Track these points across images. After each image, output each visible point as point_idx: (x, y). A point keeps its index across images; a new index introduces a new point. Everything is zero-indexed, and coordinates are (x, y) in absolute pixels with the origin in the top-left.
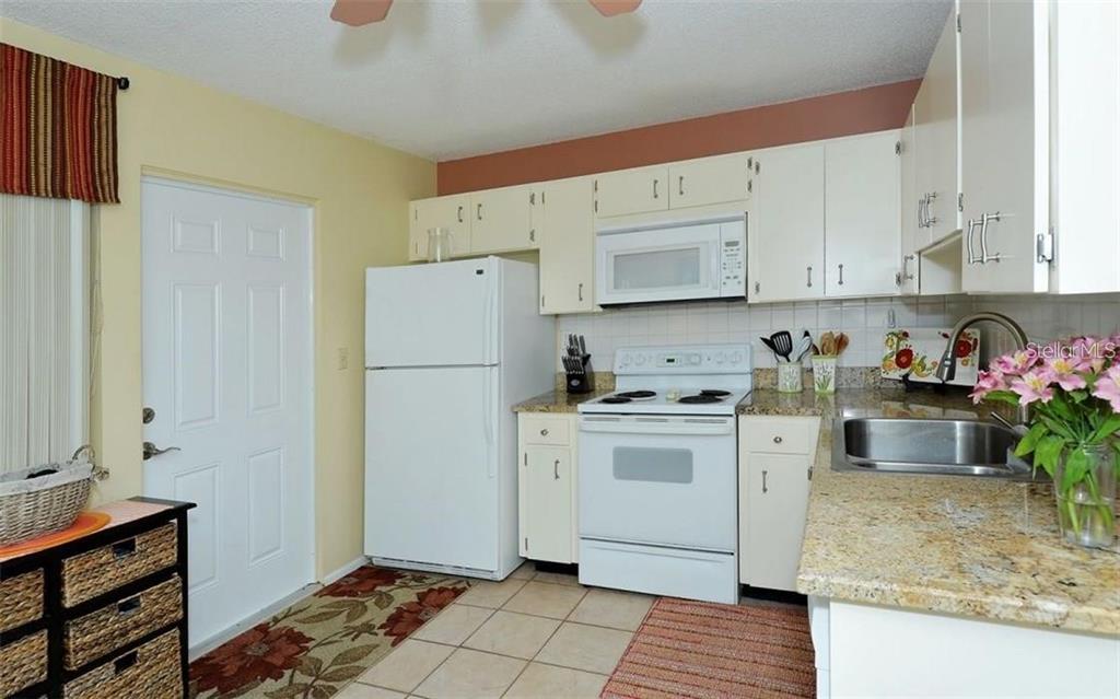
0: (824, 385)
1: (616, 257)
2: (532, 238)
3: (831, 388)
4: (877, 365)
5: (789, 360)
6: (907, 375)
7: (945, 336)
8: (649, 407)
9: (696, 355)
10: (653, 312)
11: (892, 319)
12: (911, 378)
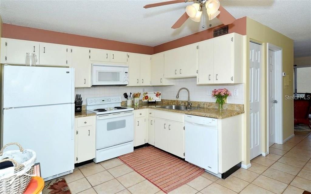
0: (137, 104)
1: (99, 72)
2: (67, 63)
3: (138, 104)
4: (141, 99)
5: (128, 99)
6: (148, 101)
7: (155, 93)
8: (112, 111)
9: (109, 99)
10: (101, 88)
11: (144, 91)
12: (149, 101)
